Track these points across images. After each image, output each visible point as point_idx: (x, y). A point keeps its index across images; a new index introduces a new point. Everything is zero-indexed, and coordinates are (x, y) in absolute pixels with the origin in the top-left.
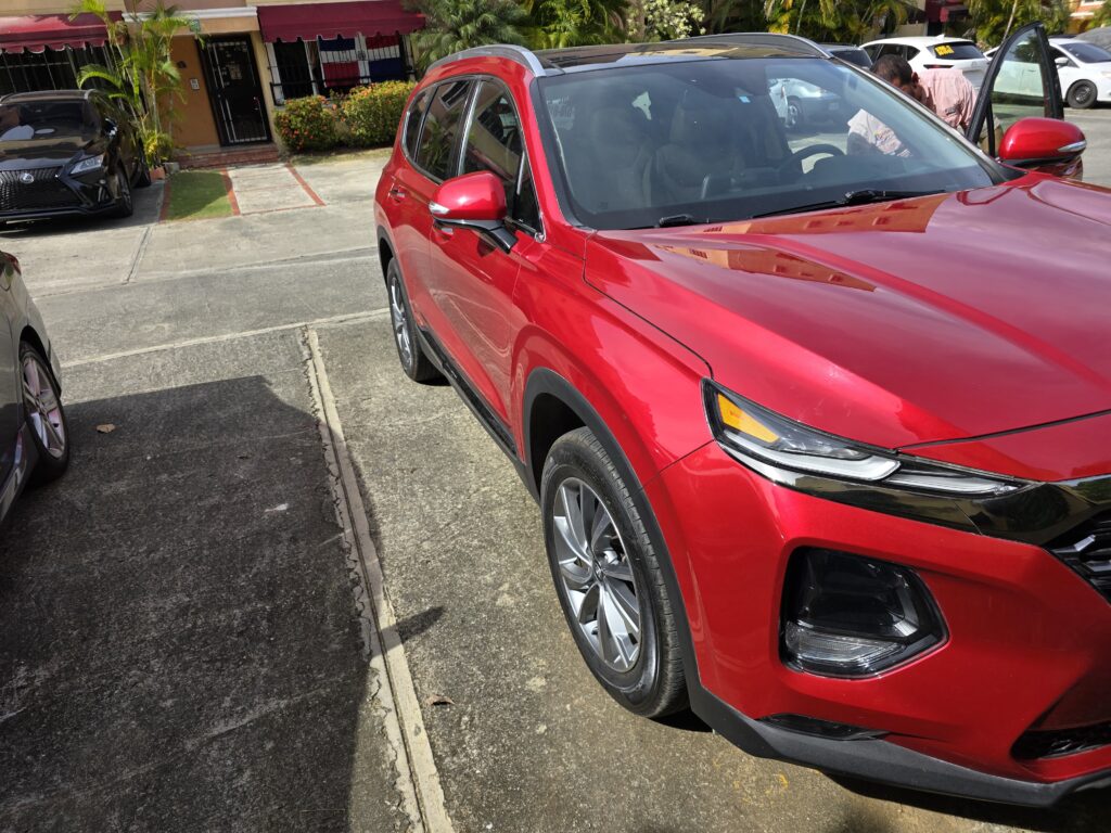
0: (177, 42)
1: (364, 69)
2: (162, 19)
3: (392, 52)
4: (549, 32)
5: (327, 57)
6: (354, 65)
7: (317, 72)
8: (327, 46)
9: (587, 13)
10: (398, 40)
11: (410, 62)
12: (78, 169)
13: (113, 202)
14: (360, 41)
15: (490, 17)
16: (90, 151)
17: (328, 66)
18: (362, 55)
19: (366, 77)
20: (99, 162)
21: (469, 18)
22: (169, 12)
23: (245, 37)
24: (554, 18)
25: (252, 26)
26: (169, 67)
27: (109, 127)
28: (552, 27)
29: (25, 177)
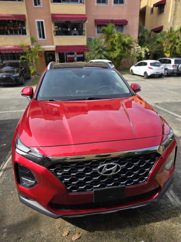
0: (40, 52)
1: (76, 59)
2: (37, 47)
3: (82, 56)
4: (114, 53)
5: (69, 56)
6: (74, 58)
7: (66, 59)
8: (69, 54)
9: (122, 49)
10: (82, 53)
11: (85, 58)
12: (14, 76)
13: (20, 82)
14: (75, 53)
15: (101, 49)
16: (17, 72)
17: (69, 58)
18: (76, 56)
19: (76, 60)
20: (18, 74)
21: (97, 49)
22: (39, 46)
23: (53, 51)
24: (115, 50)
25: (54, 49)
26: (37, 57)
27: (22, 68)
28: (115, 52)
29: (4, 76)
